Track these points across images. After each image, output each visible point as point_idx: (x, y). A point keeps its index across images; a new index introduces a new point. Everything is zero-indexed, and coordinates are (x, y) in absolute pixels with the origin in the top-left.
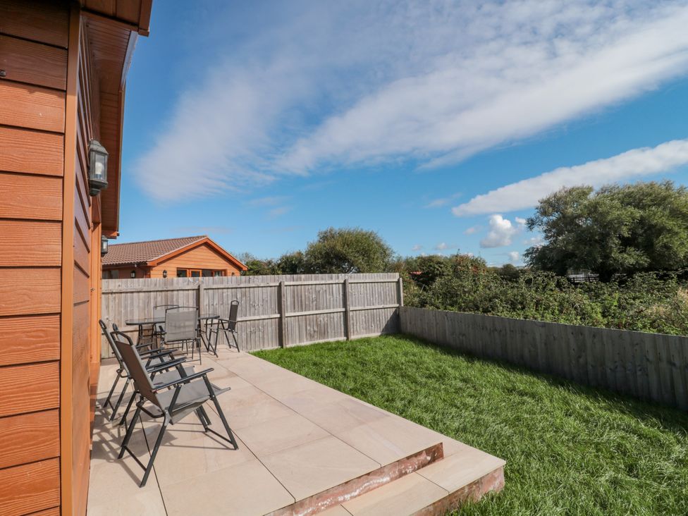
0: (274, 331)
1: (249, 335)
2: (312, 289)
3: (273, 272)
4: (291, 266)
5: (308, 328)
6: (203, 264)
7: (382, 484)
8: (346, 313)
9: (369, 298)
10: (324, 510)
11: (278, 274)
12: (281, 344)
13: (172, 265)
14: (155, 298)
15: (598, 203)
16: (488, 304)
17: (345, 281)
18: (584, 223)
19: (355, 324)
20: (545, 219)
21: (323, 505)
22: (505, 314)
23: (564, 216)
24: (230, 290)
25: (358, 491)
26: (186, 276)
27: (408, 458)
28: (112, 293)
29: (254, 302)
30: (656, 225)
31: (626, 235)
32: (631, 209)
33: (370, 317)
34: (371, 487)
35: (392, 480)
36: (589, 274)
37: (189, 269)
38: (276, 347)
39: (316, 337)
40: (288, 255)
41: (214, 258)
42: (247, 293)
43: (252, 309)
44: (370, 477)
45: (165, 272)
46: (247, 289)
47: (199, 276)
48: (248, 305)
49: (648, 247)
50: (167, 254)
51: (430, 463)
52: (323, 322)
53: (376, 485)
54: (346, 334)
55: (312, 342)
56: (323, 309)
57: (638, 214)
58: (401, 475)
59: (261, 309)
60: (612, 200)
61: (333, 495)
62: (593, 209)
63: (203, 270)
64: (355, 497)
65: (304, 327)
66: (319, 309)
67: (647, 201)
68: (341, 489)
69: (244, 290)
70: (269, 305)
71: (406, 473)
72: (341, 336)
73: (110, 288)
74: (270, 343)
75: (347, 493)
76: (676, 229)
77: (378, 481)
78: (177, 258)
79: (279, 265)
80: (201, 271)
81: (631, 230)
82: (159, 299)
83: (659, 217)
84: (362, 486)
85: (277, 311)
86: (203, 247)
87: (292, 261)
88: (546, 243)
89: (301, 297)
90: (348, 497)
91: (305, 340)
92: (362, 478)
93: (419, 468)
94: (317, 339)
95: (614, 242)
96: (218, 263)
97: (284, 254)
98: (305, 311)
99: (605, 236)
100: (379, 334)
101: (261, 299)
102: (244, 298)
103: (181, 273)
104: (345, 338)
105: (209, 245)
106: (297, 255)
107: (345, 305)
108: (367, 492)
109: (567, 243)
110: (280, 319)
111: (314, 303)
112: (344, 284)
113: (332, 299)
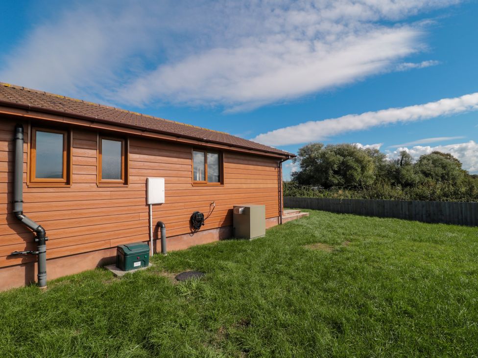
15: (325, 152)
16: (293, 194)
18: (319, 161)
20: (302, 158)
22: (299, 197)
23: (310, 157)
30: (349, 165)
31: (336, 169)
32: (338, 156)
36: (320, 187)
49: (344, 176)
57: (342, 158)
60: (331, 152)
62: (323, 155)
67: (346, 153)
76: (357, 168)
81: (339, 167)
83: (351, 161)
88: (301, 170)
95: (331, 173)
99: (327, 169)
109: (311, 172)
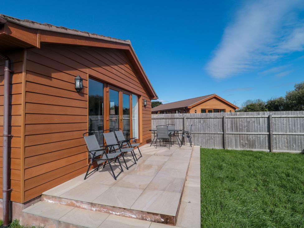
0: (220, 140)
1: (207, 141)
2: (244, 120)
3: (263, 110)
4: (274, 106)
5: (242, 141)
6: (214, 107)
7: (132, 217)
8: (269, 136)
9: (291, 127)
10: (103, 212)
11: (266, 111)
12: (224, 147)
13: (199, 108)
14: (168, 121)
17: (269, 116)
19: (278, 142)
21: (103, 210)
24: (198, 119)
25: (118, 214)
26: (206, 112)
27: (148, 213)
28: (155, 119)
29: (209, 125)
33: (292, 140)
34: (126, 215)
35: (137, 218)
37: (207, 109)
38: (221, 148)
39: (247, 147)
40: (272, 100)
41: (220, 104)
42: (206, 121)
43: (209, 129)
44: (125, 211)
45: (196, 110)
46: (206, 119)
47: (212, 112)
48: (206, 127)
50: (196, 103)
51: (163, 222)
52: (251, 139)
53: (128, 216)
54: (270, 148)
55: (243, 149)
56: (252, 132)
58: (143, 219)
59: (213, 129)
61: (107, 208)
63: (214, 109)
64: (117, 215)
65: (239, 140)
66: (249, 131)
68: (111, 208)
69: (204, 119)
70: (217, 127)
71: (146, 220)
72: (266, 148)
73: (154, 117)
74: (218, 146)
75: (114, 212)
77: (129, 215)
78: (201, 105)
79: (266, 106)
80: (213, 110)
82: (170, 122)
84: (121, 212)
85: (222, 131)
86: (214, 99)
87: (275, 103)
89: (237, 124)
90: (114, 213)
91: (239, 147)
92: (121, 209)
93: (154, 222)
94: (247, 148)
96: (222, 106)
97: (270, 99)
98: (240, 132)
100: (300, 152)
101: (213, 125)
102: (204, 123)
103: (203, 111)
104: (269, 151)
105: (216, 98)
106: (278, 100)
107: (269, 131)
108: (123, 216)
110: (223, 134)
111: (246, 128)
112: (269, 118)
113: (258, 126)
